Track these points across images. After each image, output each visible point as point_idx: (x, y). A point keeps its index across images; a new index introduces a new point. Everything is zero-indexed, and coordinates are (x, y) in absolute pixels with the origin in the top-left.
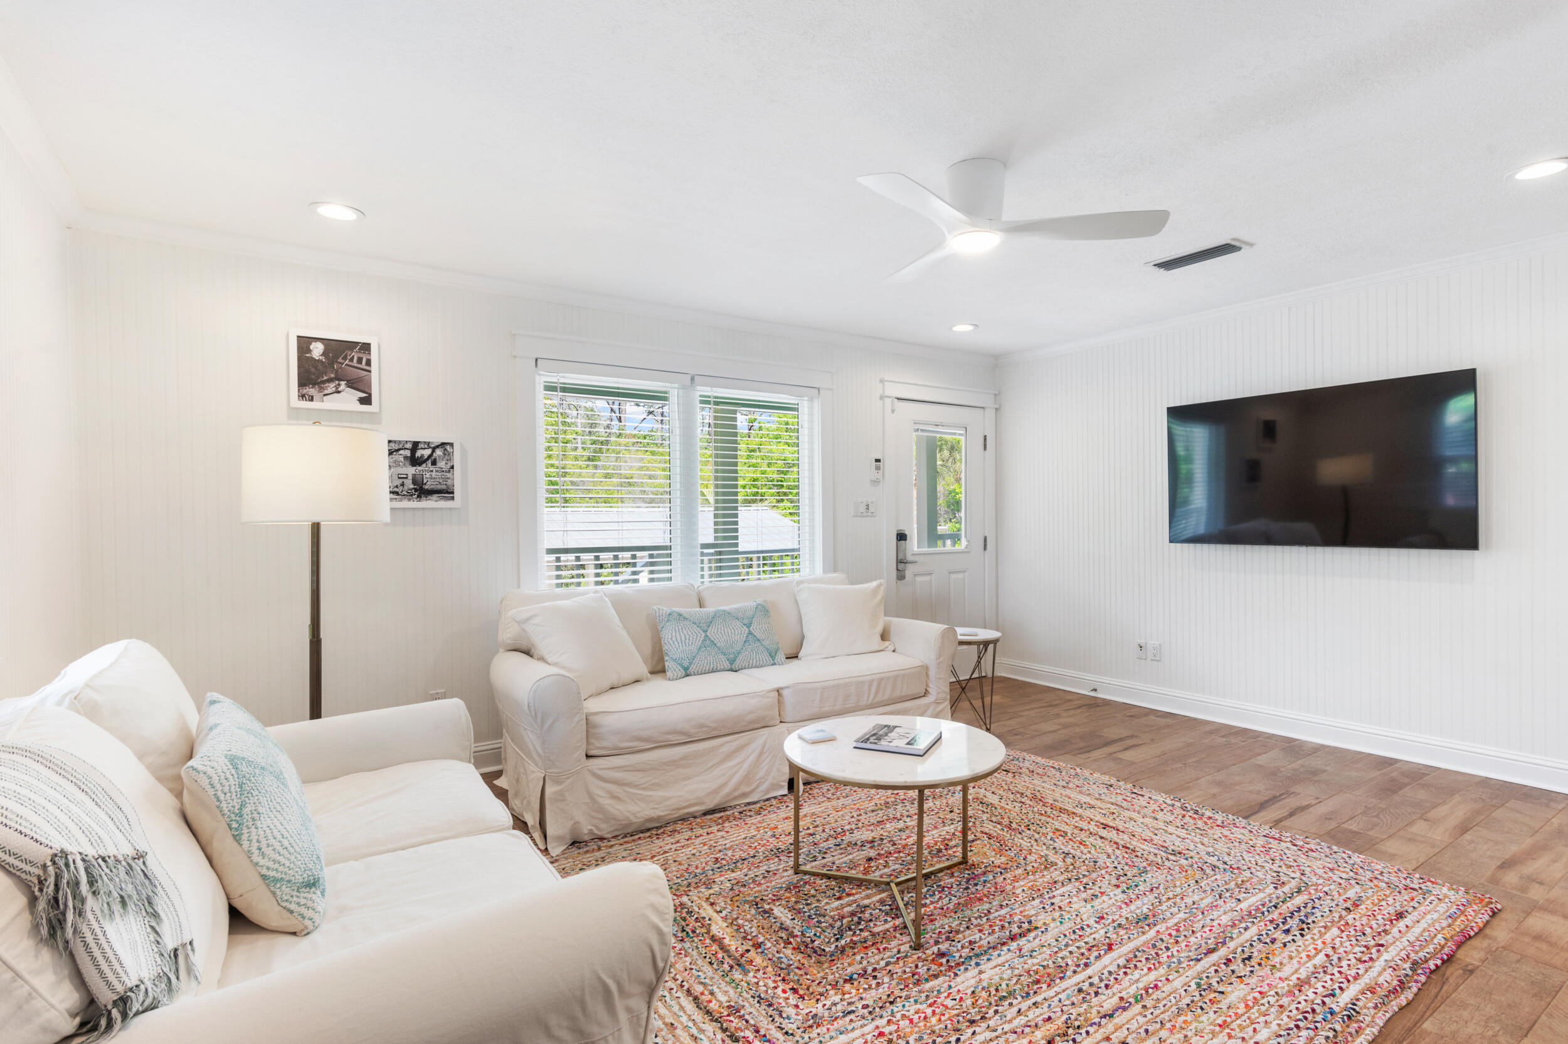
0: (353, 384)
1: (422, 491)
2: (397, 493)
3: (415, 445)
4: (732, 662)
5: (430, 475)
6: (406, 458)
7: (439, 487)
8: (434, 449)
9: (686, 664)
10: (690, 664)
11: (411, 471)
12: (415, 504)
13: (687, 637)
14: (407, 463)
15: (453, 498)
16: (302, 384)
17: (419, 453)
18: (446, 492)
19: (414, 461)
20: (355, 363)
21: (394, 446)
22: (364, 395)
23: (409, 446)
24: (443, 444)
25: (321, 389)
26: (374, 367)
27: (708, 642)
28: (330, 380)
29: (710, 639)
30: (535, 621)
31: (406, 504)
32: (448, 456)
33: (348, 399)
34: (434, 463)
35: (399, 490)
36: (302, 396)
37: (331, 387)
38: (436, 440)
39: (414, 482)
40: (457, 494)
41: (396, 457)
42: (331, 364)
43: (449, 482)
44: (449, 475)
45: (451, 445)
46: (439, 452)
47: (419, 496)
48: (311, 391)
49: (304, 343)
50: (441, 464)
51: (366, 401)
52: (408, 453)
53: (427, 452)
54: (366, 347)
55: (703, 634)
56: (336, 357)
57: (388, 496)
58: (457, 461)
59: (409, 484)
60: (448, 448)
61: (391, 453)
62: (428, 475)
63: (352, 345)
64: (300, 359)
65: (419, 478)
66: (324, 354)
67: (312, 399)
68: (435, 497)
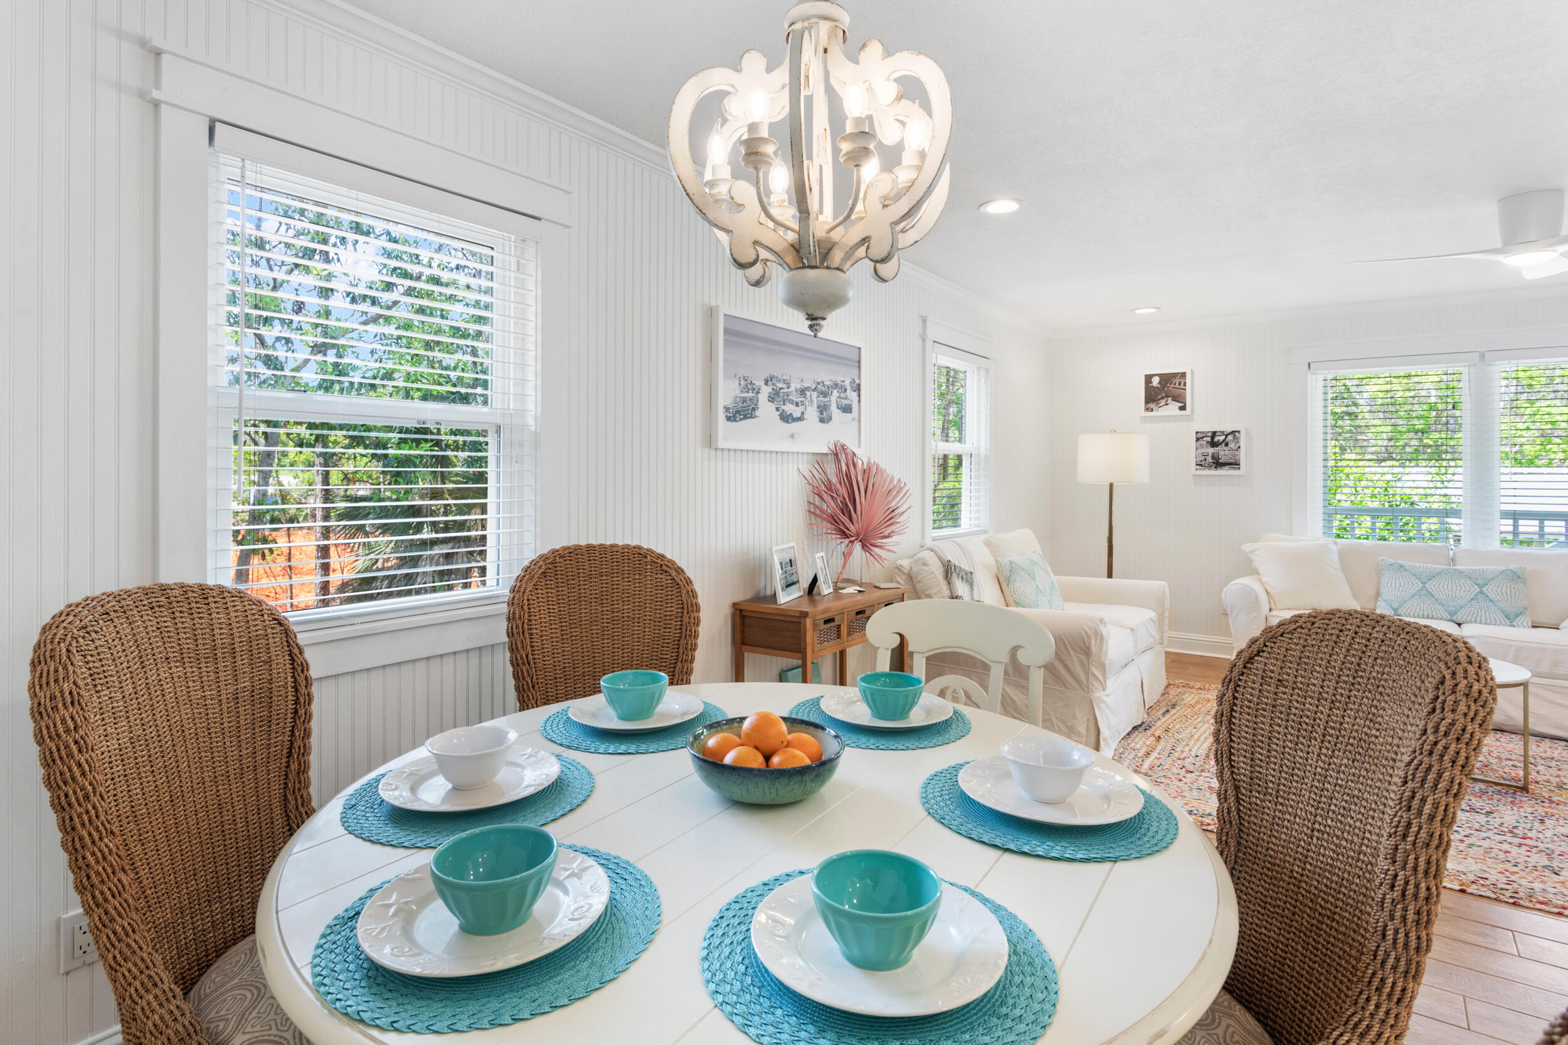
0: (1175, 399)
1: (1218, 464)
2: (1201, 465)
3: (1214, 434)
4: (1452, 614)
5: (1224, 453)
6: (1207, 442)
7: (1230, 461)
8: (1227, 436)
9: (1395, 606)
10: (1401, 606)
11: (1211, 450)
12: (1213, 472)
13: (1402, 584)
14: (1209, 445)
15: (1239, 468)
16: (1147, 402)
17: (1216, 439)
18: (1235, 464)
19: (1213, 444)
20: (1177, 386)
21: (1200, 435)
22: (1181, 405)
23: (1210, 434)
24: (1233, 432)
25: (1157, 404)
26: (1188, 387)
27: (1424, 592)
28: (1163, 398)
29: (1427, 590)
30: (1257, 553)
31: (1207, 472)
32: (1236, 439)
33: (1173, 408)
34: (1227, 445)
35: (1203, 463)
36: (1147, 409)
37: (1163, 402)
38: (1228, 429)
39: (1213, 458)
40: (1242, 466)
41: (1201, 442)
42: (1163, 388)
43: (1237, 458)
44: (1237, 453)
45: (1239, 432)
46: (1230, 437)
47: (1216, 467)
48: (1151, 405)
49: (1149, 378)
50: (1232, 445)
51: (1183, 408)
52: (1209, 439)
53: (1222, 438)
54: (1183, 375)
55: (1421, 585)
56: (1166, 384)
57: (1194, 466)
58: (1242, 443)
59: (1209, 459)
60: (1237, 434)
61: (1198, 439)
62: (1222, 453)
63: (1175, 375)
64: (1147, 387)
65: (1216, 455)
66: (1160, 383)
67: (1152, 410)
68: (1227, 467)
